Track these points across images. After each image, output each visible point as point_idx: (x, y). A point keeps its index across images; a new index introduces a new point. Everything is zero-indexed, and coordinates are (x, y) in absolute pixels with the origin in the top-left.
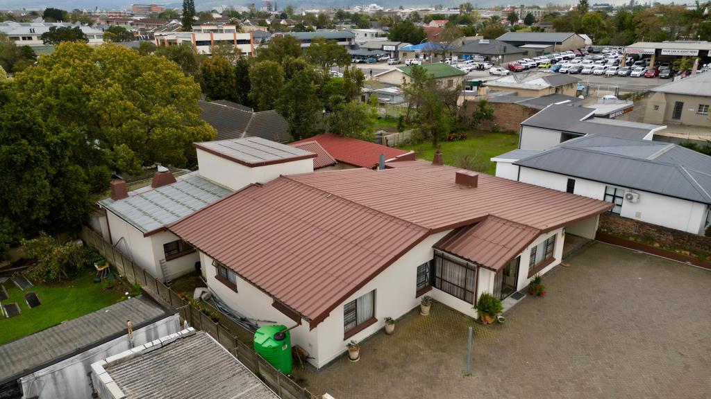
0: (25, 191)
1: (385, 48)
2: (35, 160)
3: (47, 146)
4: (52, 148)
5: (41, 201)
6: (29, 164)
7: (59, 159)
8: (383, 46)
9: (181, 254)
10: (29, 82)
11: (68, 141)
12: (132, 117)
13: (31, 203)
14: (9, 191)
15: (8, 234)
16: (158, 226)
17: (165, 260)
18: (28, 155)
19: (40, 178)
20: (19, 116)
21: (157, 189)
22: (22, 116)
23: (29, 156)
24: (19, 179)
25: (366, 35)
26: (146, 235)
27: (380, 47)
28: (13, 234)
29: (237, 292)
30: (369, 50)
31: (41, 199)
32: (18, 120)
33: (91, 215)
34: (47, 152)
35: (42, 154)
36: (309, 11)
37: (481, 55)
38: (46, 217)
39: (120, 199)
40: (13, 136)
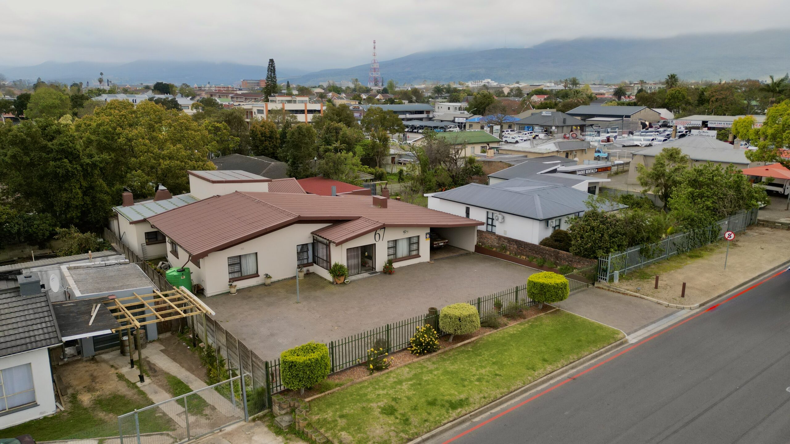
0: (64, 196)
1: (457, 120)
2: (72, 174)
3: (82, 165)
4: (84, 167)
5: (74, 204)
6: (68, 176)
7: (90, 175)
8: (455, 118)
9: (157, 242)
10: (83, 125)
11: (97, 163)
12: (148, 151)
13: (68, 205)
14: (54, 195)
15: (50, 225)
16: (141, 218)
17: (145, 244)
18: (67, 169)
19: (75, 188)
20: (64, 143)
21: (156, 202)
22: (66, 143)
23: (68, 171)
24: (61, 188)
25: (449, 108)
26: (131, 223)
27: (452, 119)
28: (53, 226)
29: (178, 258)
30: (442, 121)
31: (74, 203)
32: (63, 146)
33: (109, 219)
34: (81, 169)
35: (77, 171)
36: (417, 87)
37: (541, 126)
38: (78, 217)
39: (127, 206)
40: (59, 156)
